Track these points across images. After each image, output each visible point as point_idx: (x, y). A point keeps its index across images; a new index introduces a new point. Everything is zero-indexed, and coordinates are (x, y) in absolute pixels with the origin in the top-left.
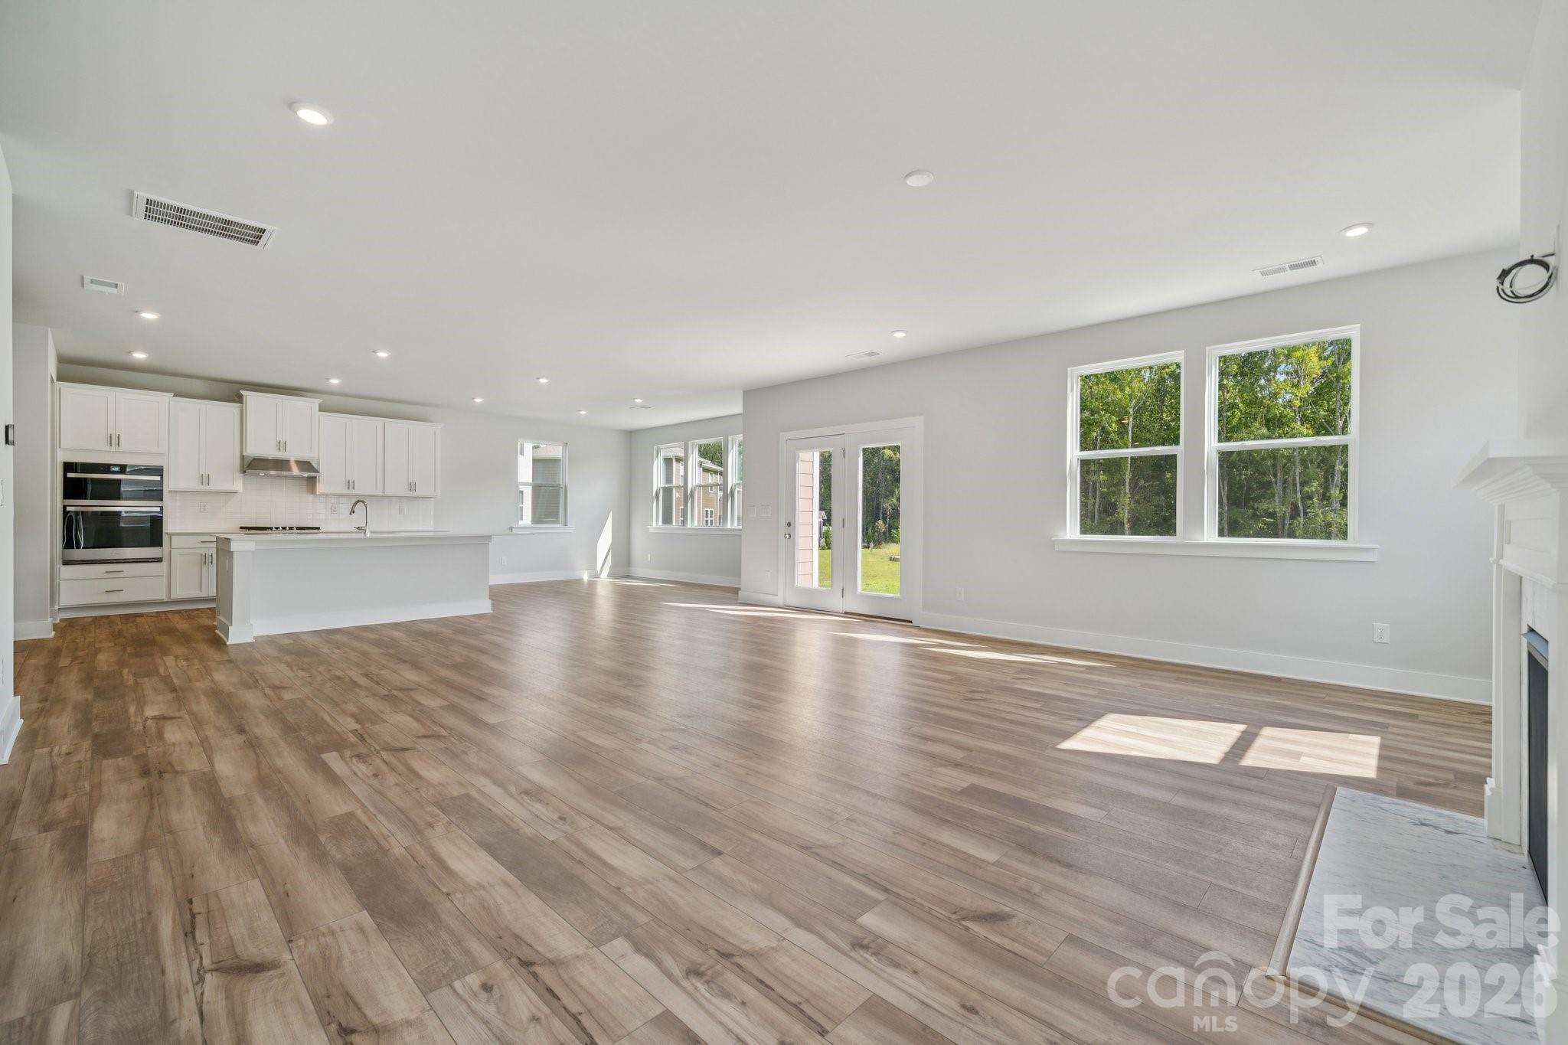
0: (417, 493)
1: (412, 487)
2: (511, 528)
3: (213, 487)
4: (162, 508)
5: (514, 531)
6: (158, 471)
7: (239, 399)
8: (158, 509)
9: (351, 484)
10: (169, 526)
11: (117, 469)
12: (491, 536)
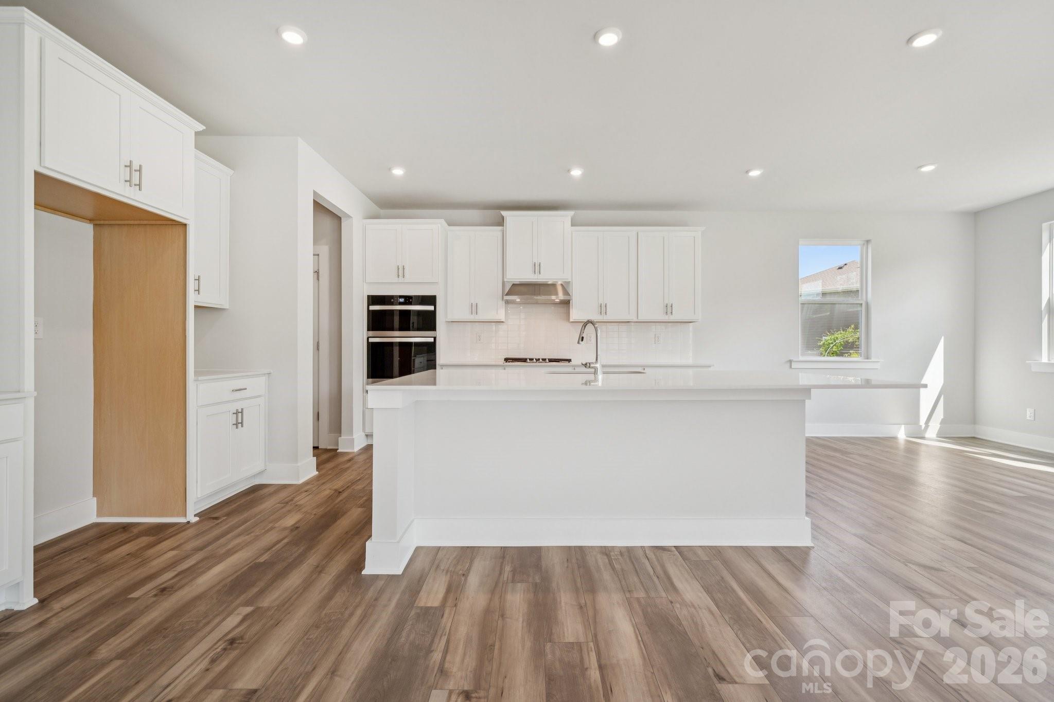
0: (675, 317)
1: (668, 309)
2: (791, 361)
3: (480, 317)
4: (435, 338)
5: (794, 365)
6: (431, 300)
7: (501, 222)
8: (432, 340)
9: (603, 308)
10: (442, 356)
11: (402, 300)
12: (810, 390)
